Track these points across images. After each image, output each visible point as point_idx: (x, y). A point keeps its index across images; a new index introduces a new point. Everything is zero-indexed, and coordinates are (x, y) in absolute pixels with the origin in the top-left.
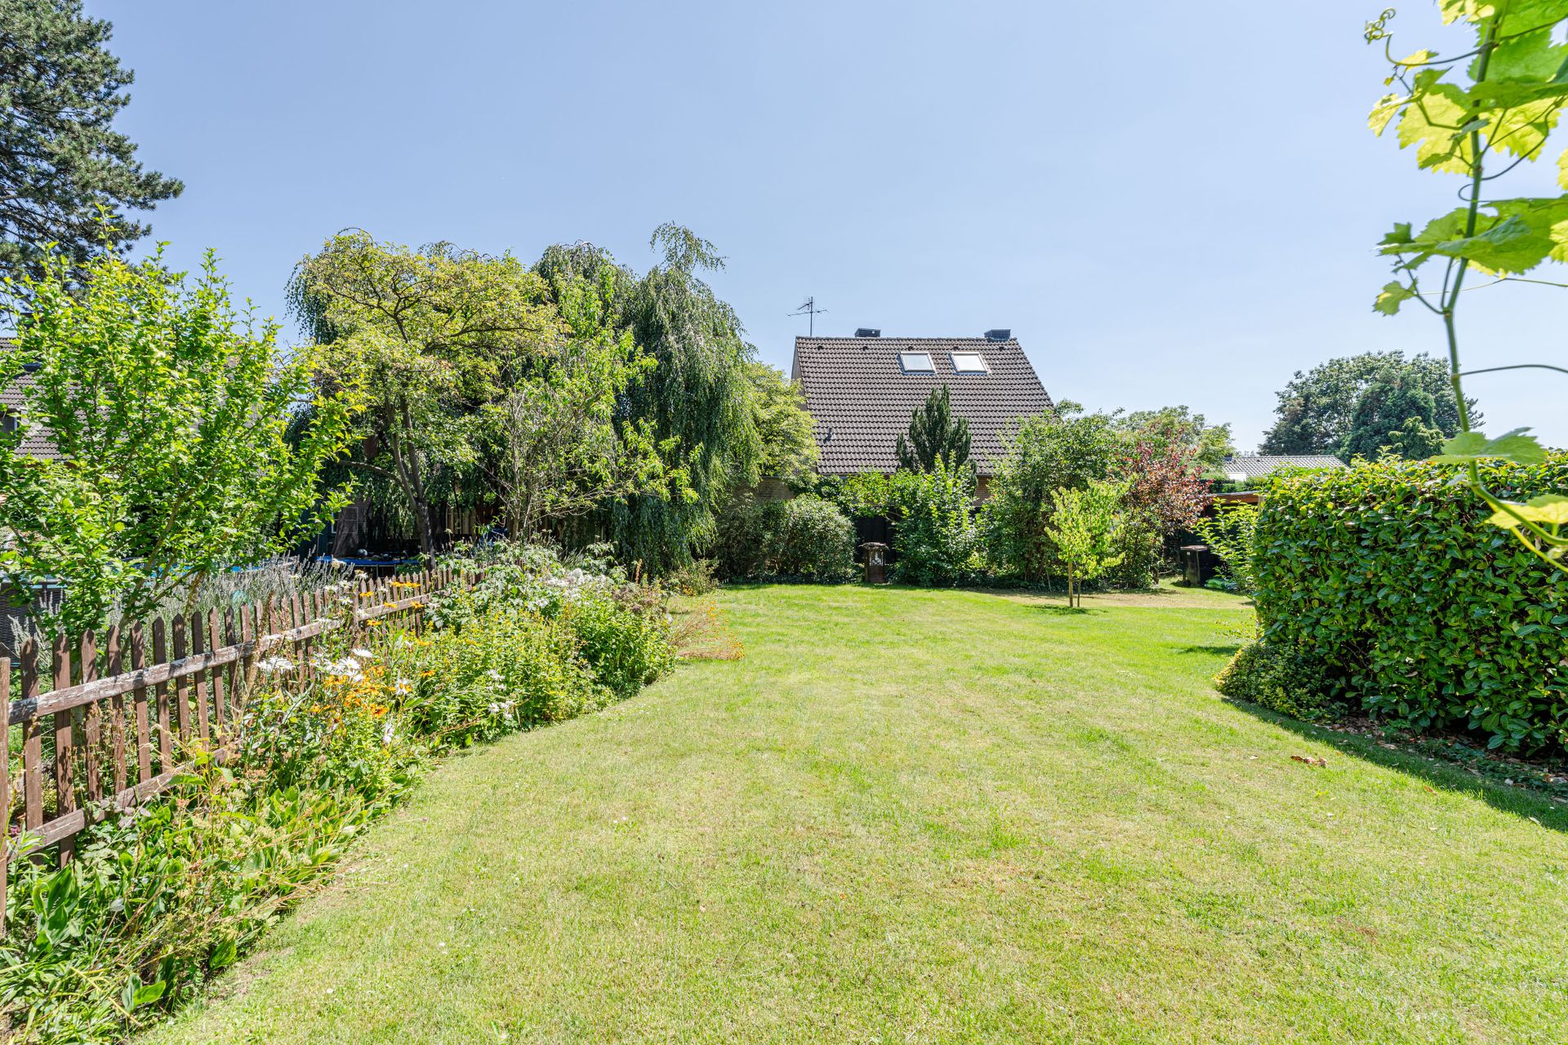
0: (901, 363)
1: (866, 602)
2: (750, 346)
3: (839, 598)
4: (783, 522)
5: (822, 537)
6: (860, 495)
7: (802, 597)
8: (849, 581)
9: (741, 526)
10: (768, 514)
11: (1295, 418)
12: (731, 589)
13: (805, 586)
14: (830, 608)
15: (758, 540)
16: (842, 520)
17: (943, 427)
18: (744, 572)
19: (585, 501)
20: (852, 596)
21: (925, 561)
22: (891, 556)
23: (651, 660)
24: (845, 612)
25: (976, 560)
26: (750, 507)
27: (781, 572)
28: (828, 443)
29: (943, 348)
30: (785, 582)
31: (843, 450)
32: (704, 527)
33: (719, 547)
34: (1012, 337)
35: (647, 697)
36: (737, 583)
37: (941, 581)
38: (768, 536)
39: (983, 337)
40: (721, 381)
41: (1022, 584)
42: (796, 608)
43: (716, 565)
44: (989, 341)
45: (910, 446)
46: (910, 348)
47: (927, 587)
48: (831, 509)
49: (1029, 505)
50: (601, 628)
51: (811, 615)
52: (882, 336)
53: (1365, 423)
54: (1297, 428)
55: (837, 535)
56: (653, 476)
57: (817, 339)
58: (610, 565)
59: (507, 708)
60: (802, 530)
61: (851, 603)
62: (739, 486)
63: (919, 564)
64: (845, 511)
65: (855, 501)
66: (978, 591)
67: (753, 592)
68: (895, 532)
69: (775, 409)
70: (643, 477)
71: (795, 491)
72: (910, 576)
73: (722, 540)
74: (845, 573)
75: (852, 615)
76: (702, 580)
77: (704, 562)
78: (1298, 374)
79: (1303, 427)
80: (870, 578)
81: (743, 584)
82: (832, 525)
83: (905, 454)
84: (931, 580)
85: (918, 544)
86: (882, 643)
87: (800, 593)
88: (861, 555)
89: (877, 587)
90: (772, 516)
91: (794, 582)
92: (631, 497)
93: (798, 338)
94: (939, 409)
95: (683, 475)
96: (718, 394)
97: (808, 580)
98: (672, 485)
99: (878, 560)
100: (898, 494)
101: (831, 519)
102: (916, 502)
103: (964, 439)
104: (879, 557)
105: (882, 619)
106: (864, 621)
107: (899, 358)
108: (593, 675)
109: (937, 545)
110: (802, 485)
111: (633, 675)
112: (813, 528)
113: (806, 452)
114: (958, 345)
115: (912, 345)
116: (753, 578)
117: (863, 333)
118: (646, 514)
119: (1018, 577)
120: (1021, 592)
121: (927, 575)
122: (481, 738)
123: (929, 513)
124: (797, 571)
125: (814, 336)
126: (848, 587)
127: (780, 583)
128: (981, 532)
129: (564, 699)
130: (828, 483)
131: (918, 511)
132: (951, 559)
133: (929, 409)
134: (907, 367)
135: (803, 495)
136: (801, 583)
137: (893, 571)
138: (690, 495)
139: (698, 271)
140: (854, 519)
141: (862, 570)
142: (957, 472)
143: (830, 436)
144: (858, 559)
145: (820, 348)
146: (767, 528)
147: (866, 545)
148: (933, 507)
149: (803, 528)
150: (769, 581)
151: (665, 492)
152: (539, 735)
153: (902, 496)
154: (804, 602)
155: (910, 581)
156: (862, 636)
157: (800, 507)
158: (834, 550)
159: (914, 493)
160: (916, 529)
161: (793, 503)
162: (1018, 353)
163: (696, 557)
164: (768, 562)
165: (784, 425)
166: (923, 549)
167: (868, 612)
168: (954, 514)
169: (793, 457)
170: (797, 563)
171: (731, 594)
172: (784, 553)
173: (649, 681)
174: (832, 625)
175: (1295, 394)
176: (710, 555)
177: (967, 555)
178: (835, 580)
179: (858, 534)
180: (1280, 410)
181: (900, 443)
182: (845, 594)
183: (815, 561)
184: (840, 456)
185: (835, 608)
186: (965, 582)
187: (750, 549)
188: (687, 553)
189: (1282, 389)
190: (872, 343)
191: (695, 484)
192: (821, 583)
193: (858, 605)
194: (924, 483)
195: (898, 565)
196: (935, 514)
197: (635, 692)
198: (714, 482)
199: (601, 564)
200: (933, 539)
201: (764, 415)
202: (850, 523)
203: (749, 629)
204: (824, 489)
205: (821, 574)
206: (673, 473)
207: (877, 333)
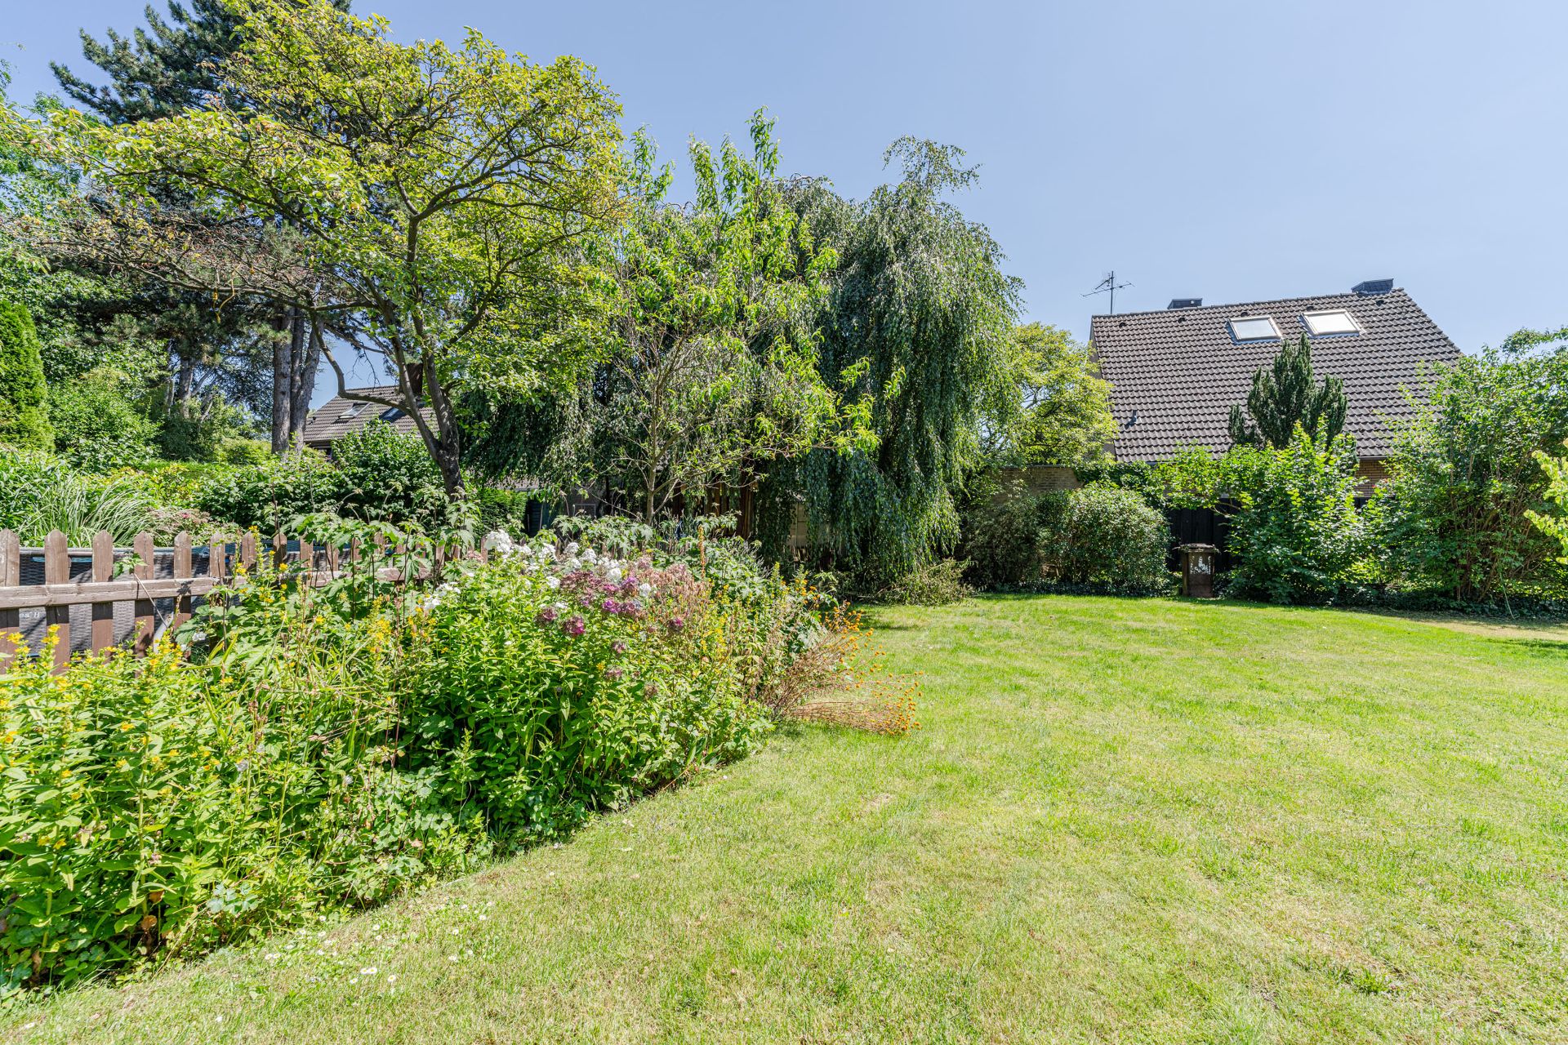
0: (1232, 332)
1: (1190, 622)
2: (1014, 279)
3: (1142, 615)
4: (1065, 517)
5: (1120, 535)
6: (1176, 484)
7: (1085, 613)
8: (1159, 593)
9: (1009, 522)
10: (1044, 507)
12: (989, 599)
13: (1094, 598)
14: (1128, 629)
15: (1030, 540)
16: (1149, 512)
17: (1301, 391)
18: (1011, 579)
20: (1161, 611)
21: (1279, 568)
22: (1222, 562)
24: (1151, 638)
25: (1363, 568)
26: (1020, 499)
27: (1064, 580)
28: (1131, 428)
29: (1290, 311)
30: (1067, 593)
31: (1151, 435)
34: (1395, 287)
36: (1002, 592)
37: (1305, 597)
38: (1044, 533)
39: (1351, 292)
40: (960, 308)
41: (1453, 604)
42: (1071, 628)
43: (967, 565)
44: (1360, 295)
45: (1250, 421)
46: (1245, 314)
47: (1284, 605)
48: (1132, 499)
49: (1467, 486)
51: (1093, 640)
52: (1204, 305)
55: (1142, 532)
57: (1118, 316)
60: (1091, 526)
61: (1162, 624)
63: (1269, 572)
64: (1153, 503)
65: (1169, 490)
66: (1371, 611)
67: (1017, 604)
68: (1227, 530)
71: (1086, 477)
72: (1256, 589)
74: (1154, 583)
75: (1165, 644)
76: (947, 588)
77: (950, 562)
80: (1189, 590)
81: (1008, 593)
82: (1134, 519)
83: (1241, 429)
84: (1290, 595)
85: (1268, 543)
86: (1230, 705)
87: (1086, 606)
88: (1176, 561)
89: (1203, 602)
90: (1049, 511)
91: (1080, 593)
93: (1095, 317)
94: (1296, 368)
96: (956, 328)
97: (1100, 590)
99: (1202, 567)
100: (1234, 478)
101: (1134, 512)
102: (1264, 486)
103: (1336, 405)
104: (1205, 562)
105: (1220, 653)
106: (1187, 654)
107: (1229, 326)
109: (1299, 545)
112: (1107, 523)
114: (1312, 305)
115: (1245, 311)
116: (1024, 587)
117: (1177, 304)
119: (1444, 594)
120: (1454, 616)
121: (1282, 586)
123: (1286, 503)
124: (1084, 579)
125: (1114, 313)
126: (1158, 601)
127: (1059, 593)
128: (1377, 527)
131: (1268, 499)
132: (1325, 564)
133: (1279, 369)
134: (1240, 335)
135: (1094, 484)
136: (1089, 594)
137: (1227, 582)
139: (944, 194)
140: (1167, 512)
141: (1177, 581)
142: (1329, 443)
143: (1133, 420)
144: (1173, 565)
145: (1122, 324)
146: (1043, 523)
147: (1186, 547)
148: (1295, 492)
149: (1092, 526)
150: (1045, 590)
153: (1240, 479)
154: (1088, 619)
155: (1256, 594)
156: (1187, 688)
157: (1083, 499)
158: (1137, 552)
159: (1261, 474)
160: (1263, 522)
161: (1080, 493)
162: (1407, 307)
164: (1045, 568)
166: (1277, 550)
167: (1192, 638)
168: (1330, 499)
170: (1083, 566)
171: (983, 605)
172: (1067, 556)
174: (1126, 660)
176: (959, 554)
177: (1347, 560)
178: (1138, 591)
179: (1174, 531)
181: (1235, 417)
182: (1152, 610)
183: (1110, 567)
184: (1147, 442)
185: (1136, 631)
186: (1347, 599)
187: (1020, 550)
190: (1190, 314)
192: (1118, 595)
193: (1175, 627)
194: (1276, 461)
195: (1233, 574)
196: (1297, 501)
200: (1291, 534)
202: (1161, 517)
203: (979, 660)
204: (1124, 477)
205: (1118, 584)
207: (1198, 302)
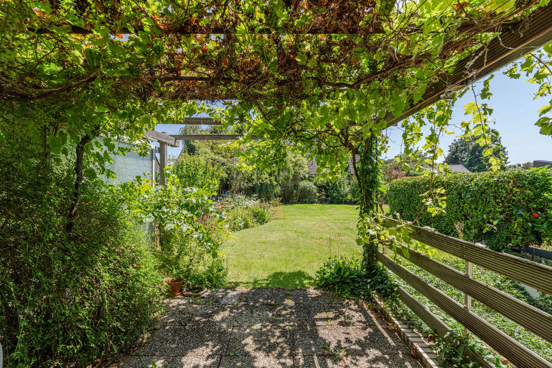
1: (318, 207)
3: (312, 207)
4: (299, 188)
5: (309, 191)
8: (316, 203)
9: (288, 189)
10: (295, 186)
11: (453, 153)
14: (309, 209)
15: (292, 193)
16: (314, 187)
18: (289, 201)
19: (250, 184)
20: (316, 206)
22: (327, 196)
23: (267, 219)
24: (313, 210)
25: (349, 197)
26: (290, 184)
27: (299, 200)
31: (316, 167)
32: (278, 190)
33: (282, 194)
35: (266, 225)
37: (340, 202)
38: (295, 191)
42: (300, 209)
43: (281, 199)
47: (336, 204)
48: (311, 184)
50: (257, 211)
51: (303, 211)
53: (473, 155)
54: (454, 156)
55: (313, 191)
56: (266, 179)
58: (257, 199)
59: (241, 225)
61: (314, 208)
62: (287, 179)
63: (334, 198)
64: (315, 185)
65: (318, 182)
66: (349, 205)
67: (291, 206)
68: (328, 190)
69: (297, 158)
70: (264, 179)
73: (283, 193)
74: (315, 201)
76: (278, 203)
77: (278, 198)
78: (455, 140)
79: (456, 156)
80: (322, 202)
81: (288, 204)
82: (312, 188)
84: (337, 202)
85: (333, 193)
87: (303, 206)
89: (323, 204)
90: (296, 186)
91: (302, 203)
92: (261, 183)
95: (273, 178)
97: (305, 203)
98: (271, 181)
104: (324, 196)
105: (320, 211)
108: (256, 220)
109: (338, 193)
110: (303, 178)
111: (263, 221)
112: (307, 189)
113: (305, 169)
116: (291, 202)
118: (264, 187)
121: (335, 201)
122: (237, 230)
123: (337, 185)
124: (302, 200)
126: (316, 204)
127: (298, 203)
128: (350, 189)
129: (250, 224)
130: (311, 177)
131: (334, 184)
132: (342, 196)
135: (304, 180)
137: (328, 200)
138: (275, 183)
140: (318, 186)
141: (320, 200)
143: (313, 164)
144: (319, 197)
146: (295, 189)
148: (338, 183)
149: (304, 190)
150: (295, 203)
151: (269, 182)
152: (246, 230)
154: (303, 208)
155: (332, 202)
157: (303, 184)
158: (312, 195)
160: (333, 189)
161: (302, 182)
163: (276, 197)
164: (295, 198)
165: (299, 162)
166: (335, 194)
167: (318, 210)
168: (343, 185)
169: (301, 171)
170: (302, 198)
171: (285, 206)
172: (299, 196)
173: (266, 222)
174: (308, 213)
175: (454, 146)
176: (280, 197)
177: (346, 196)
178: (312, 203)
179: (319, 190)
180: (449, 151)
183: (307, 198)
184: (315, 169)
186: (346, 203)
187: (290, 195)
188: (274, 197)
189: (450, 145)
191: (276, 180)
192: (309, 203)
193: (316, 208)
195: (329, 198)
197: (264, 224)
198: (281, 178)
199: (255, 199)
200: (337, 191)
201: (294, 160)
202: (316, 188)
203: (288, 214)
204: (310, 178)
205: (309, 201)
206: (271, 178)
